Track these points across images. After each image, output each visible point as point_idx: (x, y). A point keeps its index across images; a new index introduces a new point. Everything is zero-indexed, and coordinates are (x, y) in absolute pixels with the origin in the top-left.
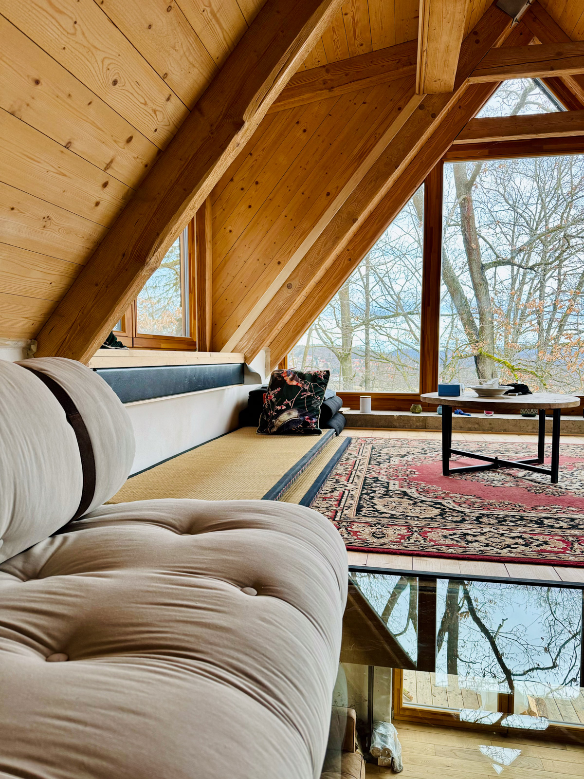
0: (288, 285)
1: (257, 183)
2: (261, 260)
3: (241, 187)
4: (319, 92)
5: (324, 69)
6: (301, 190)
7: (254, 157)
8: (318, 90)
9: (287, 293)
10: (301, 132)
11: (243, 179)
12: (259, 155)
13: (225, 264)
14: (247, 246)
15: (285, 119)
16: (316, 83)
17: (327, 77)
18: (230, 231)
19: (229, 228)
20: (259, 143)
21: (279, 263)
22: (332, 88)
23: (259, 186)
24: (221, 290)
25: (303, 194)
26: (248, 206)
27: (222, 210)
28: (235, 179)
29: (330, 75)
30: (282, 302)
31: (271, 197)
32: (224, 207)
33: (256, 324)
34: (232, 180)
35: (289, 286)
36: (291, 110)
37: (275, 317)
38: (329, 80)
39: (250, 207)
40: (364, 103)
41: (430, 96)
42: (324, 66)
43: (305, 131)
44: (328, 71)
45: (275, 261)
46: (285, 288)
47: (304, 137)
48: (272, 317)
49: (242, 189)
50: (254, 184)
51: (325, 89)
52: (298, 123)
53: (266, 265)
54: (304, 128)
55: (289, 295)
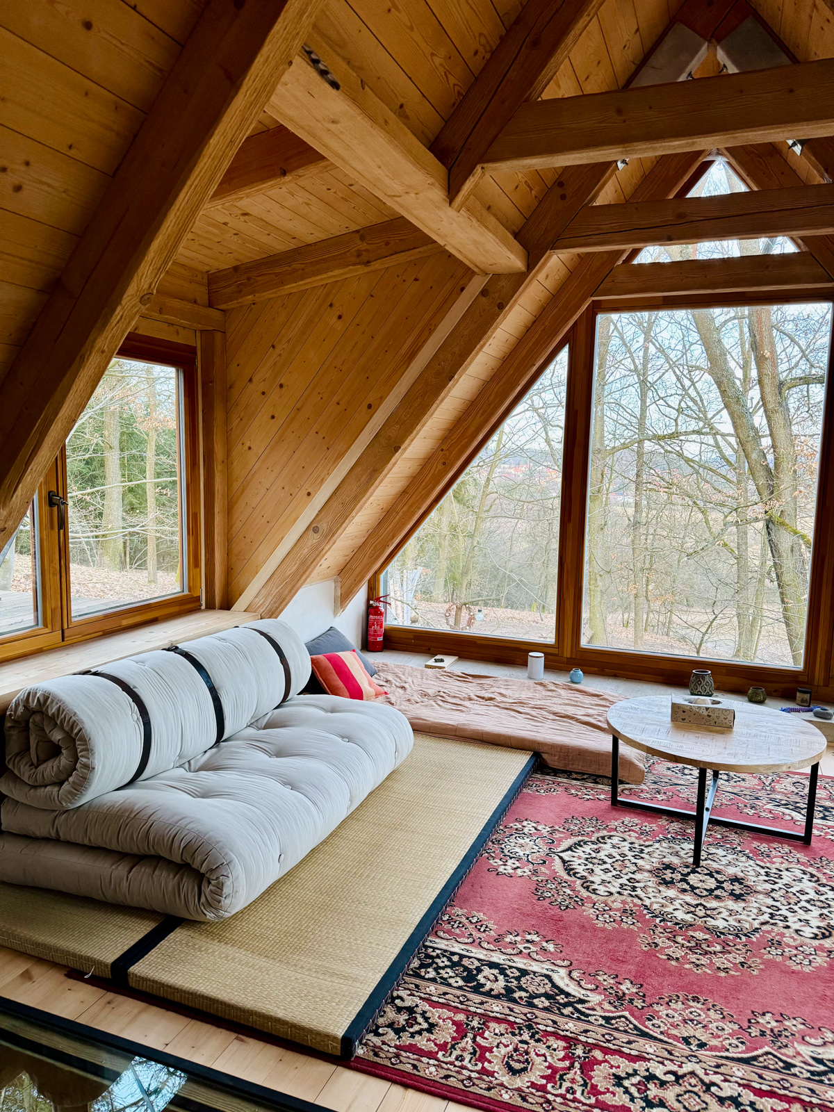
0: (313, 528)
1: (281, 386)
2: (286, 489)
3: (262, 390)
4: (351, 267)
5: (357, 236)
6: (335, 399)
7: (277, 351)
8: (350, 265)
9: (313, 539)
10: (335, 318)
11: (264, 380)
12: (283, 349)
13: (243, 491)
14: (270, 469)
15: (315, 300)
16: (348, 254)
17: (363, 246)
18: (250, 448)
19: (248, 444)
20: (283, 332)
21: (309, 494)
22: (368, 262)
23: (284, 389)
24: (238, 525)
25: (338, 404)
26: (270, 416)
27: (239, 419)
28: (254, 380)
29: (365, 244)
30: (306, 550)
31: (298, 406)
32: (242, 415)
33: (275, 576)
34: (251, 380)
35: (316, 530)
36: (322, 288)
37: (297, 569)
38: (364, 251)
39: (273, 417)
40: (416, 280)
41: (497, 277)
42: (357, 231)
43: (340, 317)
44: (362, 238)
45: (304, 492)
46: (311, 532)
47: (339, 326)
48: (294, 568)
49: (263, 393)
50: (278, 386)
51: (359, 264)
52: (331, 305)
53: (293, 495)
54: (338, 313)
55: (314, 541)
